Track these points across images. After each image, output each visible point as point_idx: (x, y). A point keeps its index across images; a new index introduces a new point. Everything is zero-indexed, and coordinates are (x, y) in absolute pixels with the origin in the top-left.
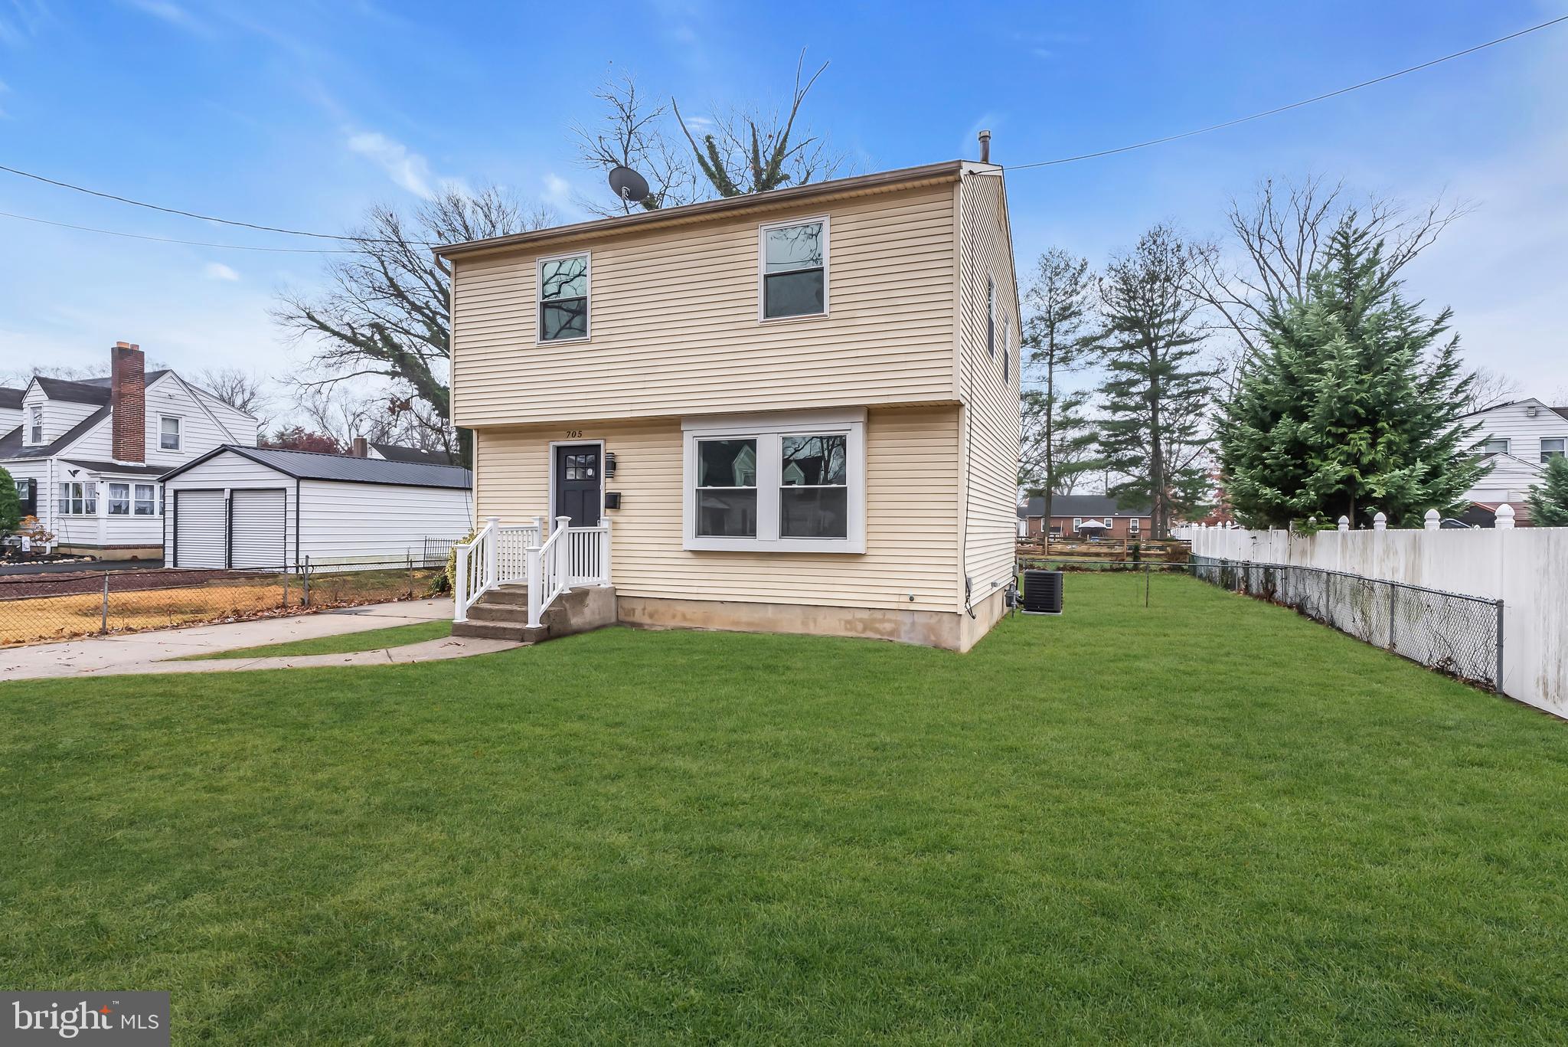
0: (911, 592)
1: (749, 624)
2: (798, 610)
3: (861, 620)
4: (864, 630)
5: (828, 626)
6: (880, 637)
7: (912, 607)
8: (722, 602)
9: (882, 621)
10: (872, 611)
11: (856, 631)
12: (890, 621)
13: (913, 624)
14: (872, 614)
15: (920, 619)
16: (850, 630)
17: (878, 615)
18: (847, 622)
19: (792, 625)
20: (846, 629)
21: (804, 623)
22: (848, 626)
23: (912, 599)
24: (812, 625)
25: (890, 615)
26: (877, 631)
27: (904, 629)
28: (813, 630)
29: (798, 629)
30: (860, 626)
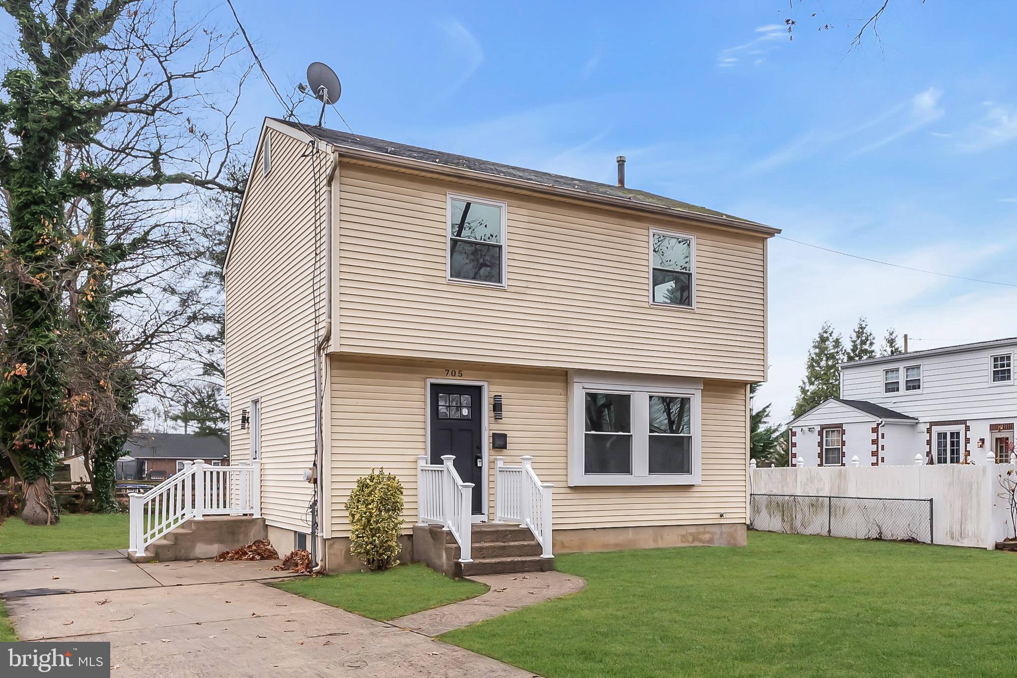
0: (722, 511)
1: (616, 545)
2: (650, 530)
3: (691, 534)
4: (693, 541)
5: (671, 540)
6: (702, 545)
7: (722, 521)
8: (594, 529)
9: (704, 533)
10: (698, 527)
11: (689, 542)
12: (708, 533)
13: (721, 534)
14: (698, 529)
15: (725, 529)
16: (685, 542)
17: (701, 529)
18: (683, 536)
19: (647, 542)
20: (682, 541)
21: (655, 540)
22: (684, 539)
23: (722, 516)
24: (660, 540)
25: (708, 529)
26: (701, 541)
27: (717, 537)
28: (661, 545)
29: (651, 545)
30: (691, 538)
